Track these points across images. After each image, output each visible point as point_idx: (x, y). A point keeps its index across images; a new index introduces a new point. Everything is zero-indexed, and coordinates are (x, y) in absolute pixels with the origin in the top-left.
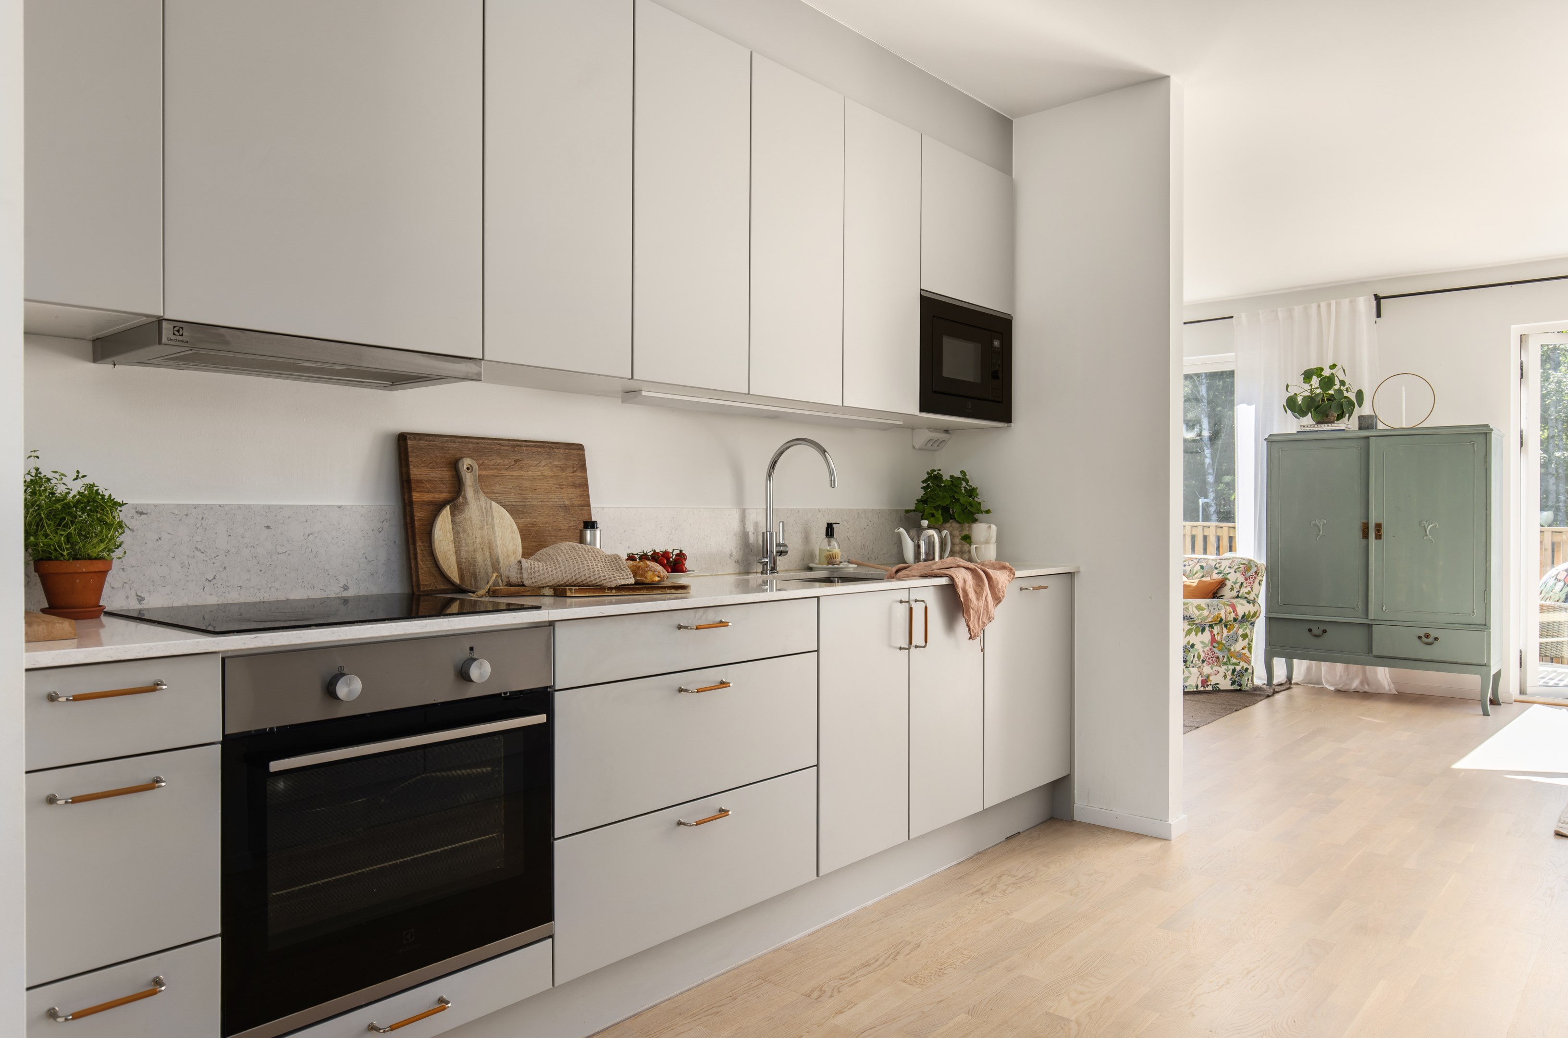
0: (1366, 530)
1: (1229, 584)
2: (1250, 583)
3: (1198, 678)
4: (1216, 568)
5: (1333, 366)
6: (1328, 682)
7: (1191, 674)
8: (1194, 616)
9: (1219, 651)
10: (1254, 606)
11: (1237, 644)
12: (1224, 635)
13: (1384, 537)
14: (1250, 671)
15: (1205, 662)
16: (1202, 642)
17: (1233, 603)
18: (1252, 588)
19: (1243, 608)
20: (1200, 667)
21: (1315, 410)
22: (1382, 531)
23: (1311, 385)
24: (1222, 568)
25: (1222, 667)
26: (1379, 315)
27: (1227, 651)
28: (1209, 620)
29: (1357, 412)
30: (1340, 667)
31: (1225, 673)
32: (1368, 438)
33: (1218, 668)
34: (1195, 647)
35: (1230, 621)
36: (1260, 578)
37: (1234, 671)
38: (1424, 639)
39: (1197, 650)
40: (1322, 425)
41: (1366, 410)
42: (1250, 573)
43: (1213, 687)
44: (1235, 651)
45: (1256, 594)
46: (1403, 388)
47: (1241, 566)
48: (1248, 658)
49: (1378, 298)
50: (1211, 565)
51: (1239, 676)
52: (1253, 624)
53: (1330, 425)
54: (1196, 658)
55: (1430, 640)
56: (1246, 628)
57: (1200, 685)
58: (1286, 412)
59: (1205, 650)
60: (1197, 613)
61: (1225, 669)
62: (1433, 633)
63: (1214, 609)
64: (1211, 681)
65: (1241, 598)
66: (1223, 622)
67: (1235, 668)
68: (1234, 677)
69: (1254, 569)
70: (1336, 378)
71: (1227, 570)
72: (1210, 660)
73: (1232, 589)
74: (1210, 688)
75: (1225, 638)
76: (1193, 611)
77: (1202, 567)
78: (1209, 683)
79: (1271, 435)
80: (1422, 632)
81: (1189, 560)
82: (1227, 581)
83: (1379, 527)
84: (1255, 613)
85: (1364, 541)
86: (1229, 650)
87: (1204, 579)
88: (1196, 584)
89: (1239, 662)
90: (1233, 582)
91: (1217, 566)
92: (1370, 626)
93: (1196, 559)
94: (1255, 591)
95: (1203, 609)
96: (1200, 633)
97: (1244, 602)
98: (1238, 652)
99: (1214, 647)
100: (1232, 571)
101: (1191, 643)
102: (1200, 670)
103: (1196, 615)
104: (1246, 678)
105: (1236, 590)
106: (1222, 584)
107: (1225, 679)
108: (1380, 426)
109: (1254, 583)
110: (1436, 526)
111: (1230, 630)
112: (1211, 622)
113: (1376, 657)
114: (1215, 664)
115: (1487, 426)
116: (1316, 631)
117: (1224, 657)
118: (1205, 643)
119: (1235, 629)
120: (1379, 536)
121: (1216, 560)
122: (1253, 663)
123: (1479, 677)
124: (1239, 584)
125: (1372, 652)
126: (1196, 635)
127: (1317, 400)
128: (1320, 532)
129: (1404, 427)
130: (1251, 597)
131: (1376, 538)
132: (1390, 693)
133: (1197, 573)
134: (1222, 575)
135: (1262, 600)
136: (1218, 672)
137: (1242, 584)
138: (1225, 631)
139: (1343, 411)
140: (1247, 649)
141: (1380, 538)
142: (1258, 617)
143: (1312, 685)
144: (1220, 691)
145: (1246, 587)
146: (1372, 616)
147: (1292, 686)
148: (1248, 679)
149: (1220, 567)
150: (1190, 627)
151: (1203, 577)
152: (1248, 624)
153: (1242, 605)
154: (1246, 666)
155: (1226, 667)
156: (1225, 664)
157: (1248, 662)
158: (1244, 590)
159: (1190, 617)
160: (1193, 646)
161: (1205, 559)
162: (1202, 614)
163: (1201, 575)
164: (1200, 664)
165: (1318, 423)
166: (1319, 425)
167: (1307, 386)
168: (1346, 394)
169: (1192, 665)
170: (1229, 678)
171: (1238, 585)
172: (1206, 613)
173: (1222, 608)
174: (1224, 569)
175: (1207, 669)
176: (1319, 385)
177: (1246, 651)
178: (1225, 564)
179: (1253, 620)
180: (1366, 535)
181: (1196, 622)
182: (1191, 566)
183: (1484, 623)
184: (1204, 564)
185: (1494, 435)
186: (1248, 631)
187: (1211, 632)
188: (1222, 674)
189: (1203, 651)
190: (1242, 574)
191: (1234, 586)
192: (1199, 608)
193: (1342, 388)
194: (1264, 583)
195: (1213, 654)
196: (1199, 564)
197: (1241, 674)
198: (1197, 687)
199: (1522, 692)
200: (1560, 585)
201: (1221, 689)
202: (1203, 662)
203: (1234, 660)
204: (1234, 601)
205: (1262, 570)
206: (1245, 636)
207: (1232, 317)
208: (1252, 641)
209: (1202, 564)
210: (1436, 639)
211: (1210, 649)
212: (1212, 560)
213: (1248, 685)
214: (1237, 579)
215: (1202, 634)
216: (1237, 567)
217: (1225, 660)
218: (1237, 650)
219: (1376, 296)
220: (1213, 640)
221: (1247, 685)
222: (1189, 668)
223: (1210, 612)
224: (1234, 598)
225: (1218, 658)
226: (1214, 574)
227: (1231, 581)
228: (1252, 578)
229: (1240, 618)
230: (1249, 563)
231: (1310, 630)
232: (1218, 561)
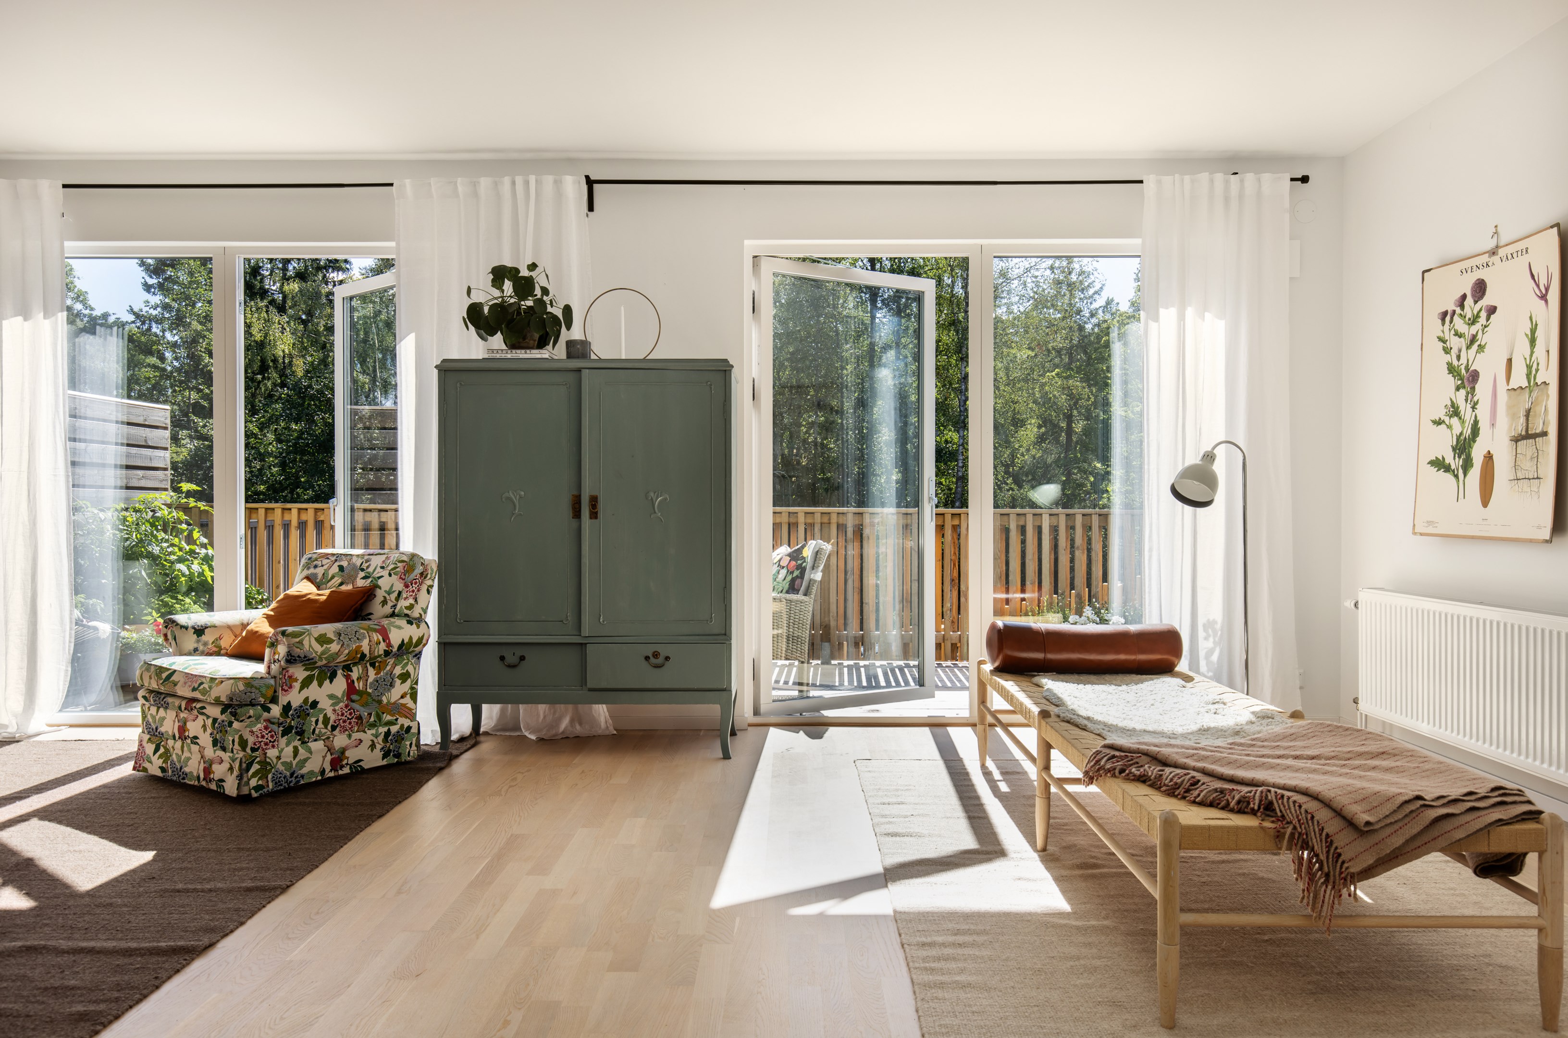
0: (577, 505)
1: (380, 594)
2: (413, 591)
3: (324, 757)
4: (362, 570)
5: (533, 267)
6: (527, 729)
7: (311, 753)
8: (314, 655)
9: (363, 706)
10: (418, 627)
11: (393, 691)
12: (370, 680)
13: (601, 515)
14: (414, 730)
15: (338, 729)
16: (331, 697)
17: (383, 626)
18: (416, 601)
19: (400, 633)
20: (328, 738)
21: (507, 326)
22: (598, 506)
23: (503, 291)
24: (371, 570)
25: (368, 731)
26: (591, 208)
27: (377, 705)
28: (342, 658)
29: (565, 335)
30: (542, 708)
31: (372, 741)
32: (579, 370)
33: (360, 735)
34: (319, 706)
35: (379, 656)
36: (429, 582)
37: (388, 733)
38: (652, 660)
39: (322, 710)
40: (518, 351)
41: (576, 333)
42: (412, 576)
43: (351, 768)
44: (388, 702)
45: (422, 608)
46: (622, 308)
47: (399, 564)
48: (410, 709)
49: (590, 183)
50: (354, 565)
51: (396, 741)
52: (418, 656)
53: (528, 351)
54: (320, 725)
55: (660, 661)
56: (407, 664)
57: (328, 767)
58: (468, 329)
59: (337, 708)
60: (319, 648)
61: (372, 735)
62: (664, 651)
63: (350, 639)
64: (348, 758)
65: (397, 616)
66: (367, 658)
67: (389, 730)
68: (388, 745)
69: (420, 569)
70: (537, 285)
71: (379, 572)
72: (347, 724)
73: (384, 602)
74: (347, 770)
75: (371, 684)
76: (310, 646)
77: (341, 568)
78: (345, 762)
79: (444, 361)
80: (649, 650)
81: (322, 557)
82: (378, 590)
83: (594, 501)
84: (420, 640)
85: (574, 522)
86: (380, 702)
87: (344, 588)
88: (325, 598)
89: (397, 720)
90: (386, 591)
91: (365, 566)
92: (583, 645)
93: (333, 555)
94: (422, 603)
95: (330, 641)
96: (328, 681)
97: (403, 622)
98: (395, 703)
99: (353, 701)
100: (385, 573)
101: (310, 701)
102: (328, 743)
103: (316, 653)
104: (408, 743)
105: (390, 604)
106: (369, 594)
107: (372, 751)
108: (593, 357)
109: (418, 591)
110: (666, 499)
111: (379, 670)
112: (345, 661)
113: (590, 690)
114: (356, 729)
115: (726, 361)
116: (511, 659)
117: (370, 714)
118: (337, 697)
119: (388, 668)
120: (594, 515)
121: (363, 555)
122: (419, 718)
123: (718, 706)
124: (395, 594)
125: (586, 685)
126: (320, 685)
127: (511, 311)
128: (515, 509)
129: (623, 357)
130: (415, 613)
131: (591, 518)
132: (607, 733)
133: (333, 577)
134: (370, 580)
135: (432, 617)
136: (361, 741)
137: (400, 593)
138: (372, 672)
139: (547, 334)
140: (408, 696)
141: (596, 518)
142: (425, 645)
143: (507, 734)
144: (364, 771)
145: (405, 599)
146: (586, 632)
147: (482, 738)
148: (411, 745)
149: (368, 567)
150: (308, 673)
151: (341, 584)
152: (410, 656)
153: (400, 628)
154: (407, 723)
155: (373, 731)
156: (373, 726)
157: (412, 716)
158: (403, 604)
159: (305, 657)
160: (315, 704)
161: (347, 555)
162: (328, 650)
163: (340, 581)
164: (329, 733)
165: (513, 346)
166: (514, 351)
167: (496, 293)
168: (549, 309)
169: (315, 737)
170: (379, 747)
171: (394, 596)
172: (334, 647)
173: (364, 637)
174: (374, 571)
175: (340, 740)
176: (514, 291)
177: (407, 700)
178: (377, 561)
179: (417, 649)
180: (577, 513)
181: (317, 665)
182: (325, 567)
183: (723, 632)
184: (345, 564)
185: (735, 373)
186: (410, 668)
187: (348, 677)
188: (367, 743)
189: (334, 710)
190: (401, 578)
191: (388, 597)
192: (322, 640)
193: (545, 298)
194: (435, 591)
195: (351, 714)
196: (337, 564)
197: (399, 738)
198: (323, 772)
199: (756, 712)
200: (784, 572)
201: (366, 767)
202: (334, 728)
203: (387, 718)
204: (385, 622)
205: (432, 570)
206: (404, 677)
207: (391, 185)
208: (416, 683)
209: (342, 563)
210: (667, 658)
211: (346, 706)
212: (358, 556)
213: (411, 754)
214: (392, 585)
215: (331, 682)
216: (392, 566)
217: (372, 719)
218: (393, 701)
219: (587, 177)
220: (351, 689)
221: (410, 752)
222: (309, 744)
223: (342, 645)
224: (387, 617)
225: (360, 718)
226: (358, 579)
227: (383, 589)
228: (416, 583)
229: (395, 649)
230: (411, 560)
231: (502, 658)
232: (366, 557)
